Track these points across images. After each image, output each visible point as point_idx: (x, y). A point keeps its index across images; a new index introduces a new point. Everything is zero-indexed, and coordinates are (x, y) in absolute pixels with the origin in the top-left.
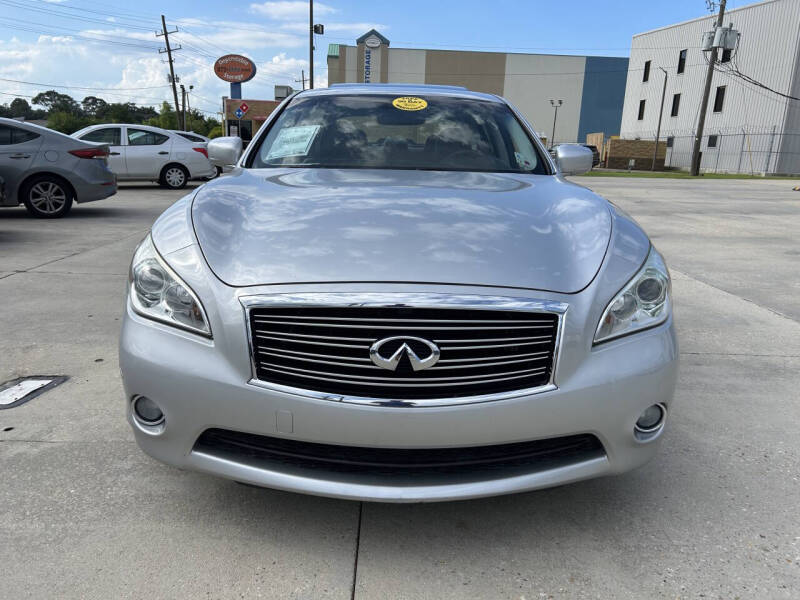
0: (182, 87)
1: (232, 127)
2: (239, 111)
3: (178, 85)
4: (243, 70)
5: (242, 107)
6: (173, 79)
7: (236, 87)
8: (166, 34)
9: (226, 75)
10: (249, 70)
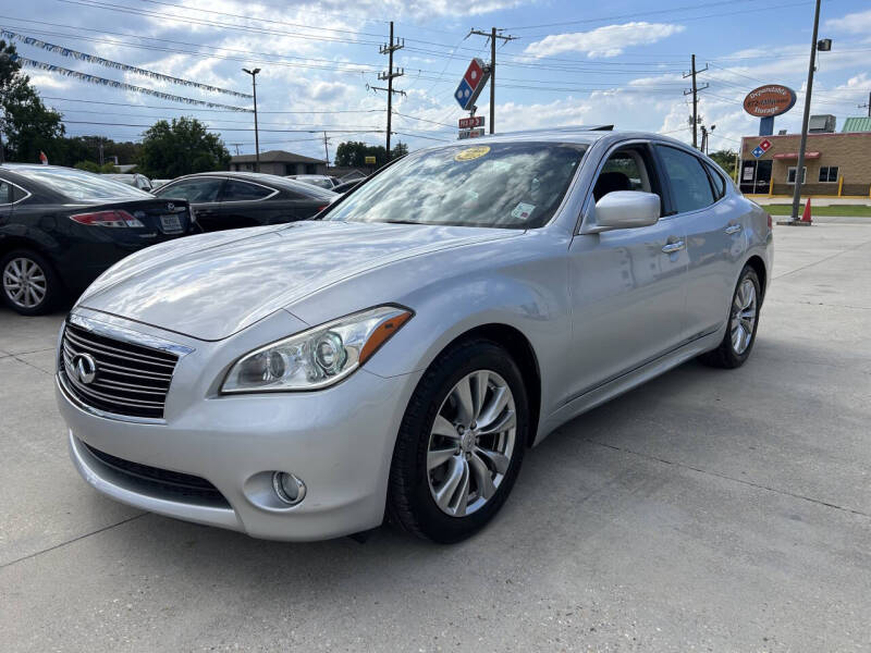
0: (703, 128)
1: (747, 169)
2: (758, 149)
3: (699, 126)
4: (778, 101)
5: (762, 145)
6: (694, 120)
7: (767, 121)
8: (694, 74)
9: (757, 110)
10: (787, 100)
